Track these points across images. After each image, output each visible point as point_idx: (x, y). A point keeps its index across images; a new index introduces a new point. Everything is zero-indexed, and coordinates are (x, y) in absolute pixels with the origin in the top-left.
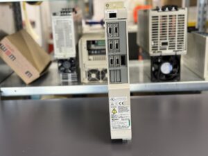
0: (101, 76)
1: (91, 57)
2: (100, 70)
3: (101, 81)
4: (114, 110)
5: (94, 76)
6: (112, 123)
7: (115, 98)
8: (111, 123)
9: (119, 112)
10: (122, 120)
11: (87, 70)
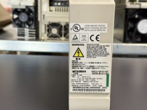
0: (63, 32)
1: (53, 8)
2: (63, 24)
3: (63, 38)
4: (78, 50)
5: (55, 31)
6: (73, 80)
7: (82, 25)
8: (71, 78)
9: (89, 56)
10: (94, 73)
11: (47, 23)
